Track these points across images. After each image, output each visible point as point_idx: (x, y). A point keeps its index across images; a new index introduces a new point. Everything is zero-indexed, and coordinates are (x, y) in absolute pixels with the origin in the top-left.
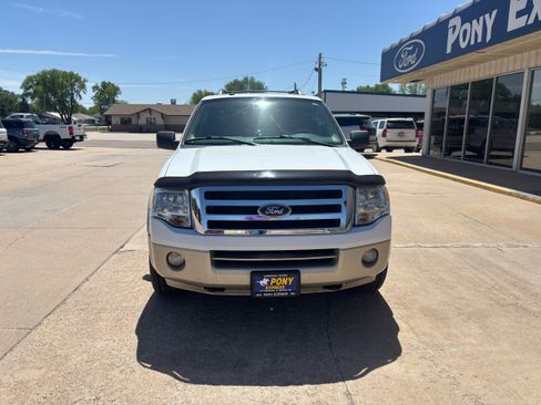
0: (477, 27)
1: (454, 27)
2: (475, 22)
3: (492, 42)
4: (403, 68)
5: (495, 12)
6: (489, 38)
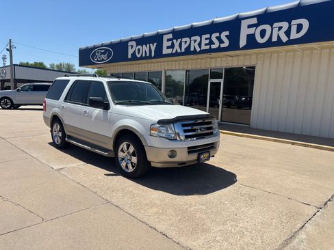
0: (145, 48)
1: (132, 46)
2: (144, 46)
3: (155, 57)
4: (98, 61)
5: (155, 44)
6: (153, 55)
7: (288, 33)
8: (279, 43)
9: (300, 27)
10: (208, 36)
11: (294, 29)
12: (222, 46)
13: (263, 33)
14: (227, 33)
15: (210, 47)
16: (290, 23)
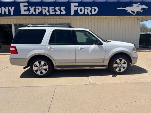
0: (5, 9)
2: (3, 7)
7: (91, 11)
8: (88, 15)
9: (95, 10)
10: (53, 8)
11: (93, 10)
12: (62, 13)
13: (81, 10)
14: (64, 8)
15: (55, 13)
16: (91, 8)
